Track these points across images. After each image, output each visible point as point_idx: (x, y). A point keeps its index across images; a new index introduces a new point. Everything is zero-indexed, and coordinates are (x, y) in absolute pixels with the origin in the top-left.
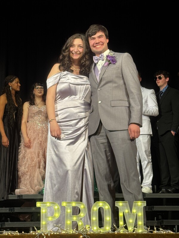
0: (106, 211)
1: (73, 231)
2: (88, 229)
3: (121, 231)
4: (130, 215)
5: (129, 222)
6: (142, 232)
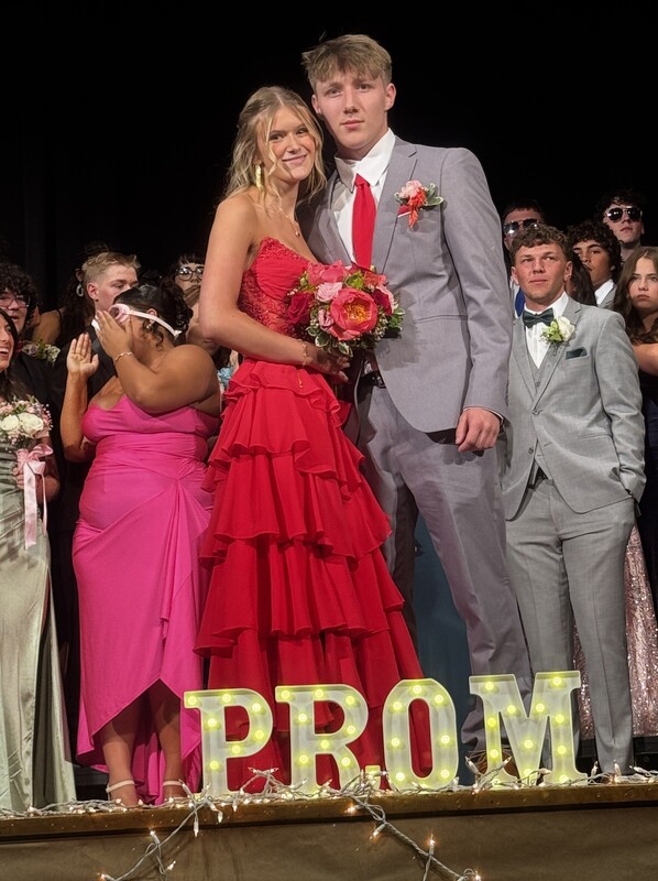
0: (436, 714)
1: (321, 791)
2: (376, 782)
3: (493, 782)
4: (525, 724)
5: (521, 749)
6: (570, 782)
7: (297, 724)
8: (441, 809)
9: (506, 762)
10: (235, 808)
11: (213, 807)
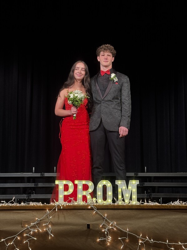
0: (108, 188)
1: (83, 203)
2: (95, 202)
3: (119, 203)
4: (127, 191)
5: (126, 196)
6: (136, 204)
7: (79, 188)
8: (108, 208)
9: (122, 199)
10: (65, 206)
11: (60, 205)
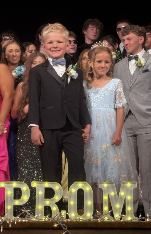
0: (87, 194)
1: (45, 218)
3: (105, 218)
4: (117, 199)
5: (115, 208)
6: (131, 220)
9: (110, 212)
10: (16, 223)
11: (8, 222)
